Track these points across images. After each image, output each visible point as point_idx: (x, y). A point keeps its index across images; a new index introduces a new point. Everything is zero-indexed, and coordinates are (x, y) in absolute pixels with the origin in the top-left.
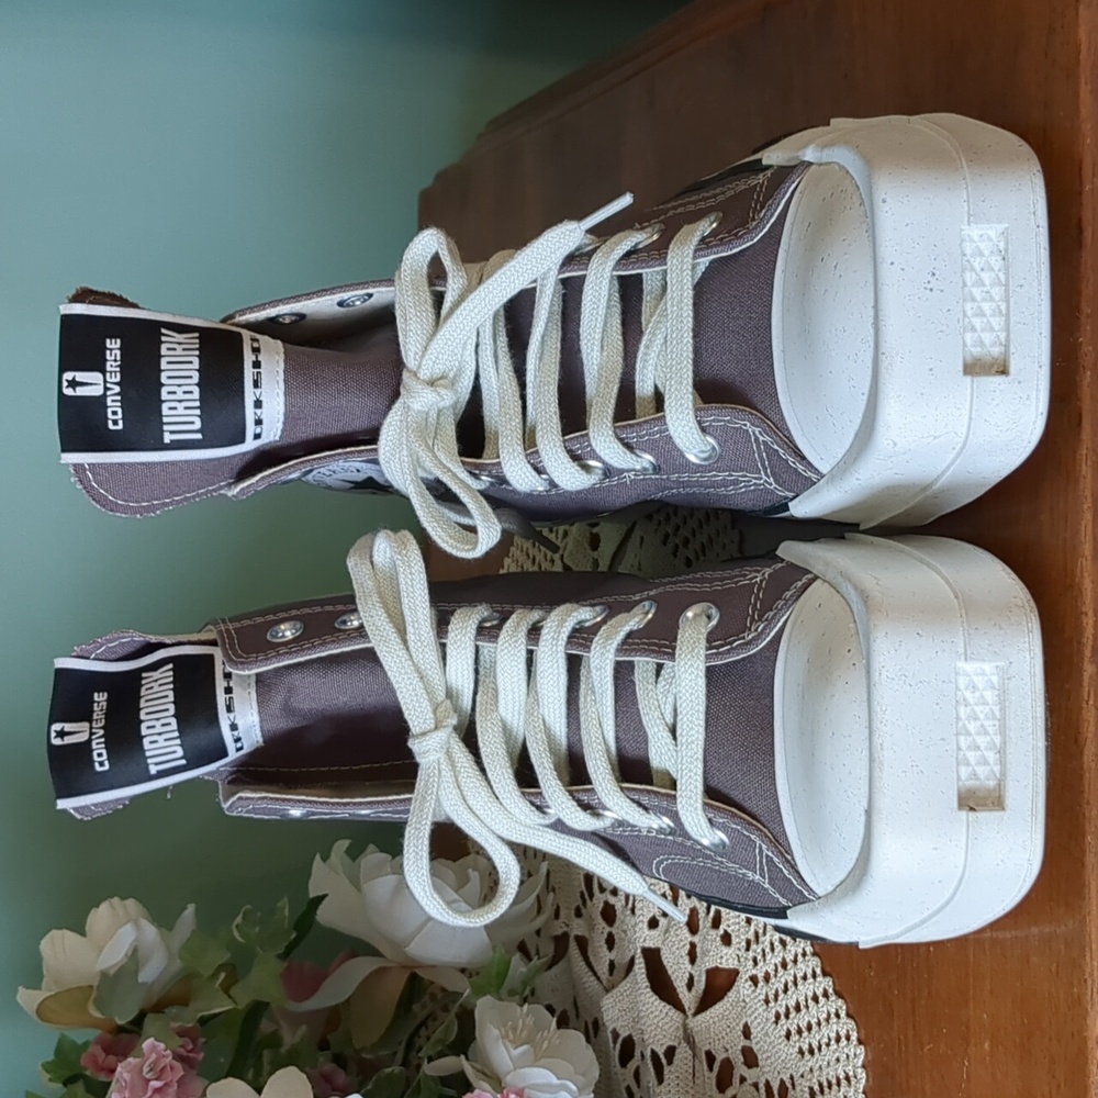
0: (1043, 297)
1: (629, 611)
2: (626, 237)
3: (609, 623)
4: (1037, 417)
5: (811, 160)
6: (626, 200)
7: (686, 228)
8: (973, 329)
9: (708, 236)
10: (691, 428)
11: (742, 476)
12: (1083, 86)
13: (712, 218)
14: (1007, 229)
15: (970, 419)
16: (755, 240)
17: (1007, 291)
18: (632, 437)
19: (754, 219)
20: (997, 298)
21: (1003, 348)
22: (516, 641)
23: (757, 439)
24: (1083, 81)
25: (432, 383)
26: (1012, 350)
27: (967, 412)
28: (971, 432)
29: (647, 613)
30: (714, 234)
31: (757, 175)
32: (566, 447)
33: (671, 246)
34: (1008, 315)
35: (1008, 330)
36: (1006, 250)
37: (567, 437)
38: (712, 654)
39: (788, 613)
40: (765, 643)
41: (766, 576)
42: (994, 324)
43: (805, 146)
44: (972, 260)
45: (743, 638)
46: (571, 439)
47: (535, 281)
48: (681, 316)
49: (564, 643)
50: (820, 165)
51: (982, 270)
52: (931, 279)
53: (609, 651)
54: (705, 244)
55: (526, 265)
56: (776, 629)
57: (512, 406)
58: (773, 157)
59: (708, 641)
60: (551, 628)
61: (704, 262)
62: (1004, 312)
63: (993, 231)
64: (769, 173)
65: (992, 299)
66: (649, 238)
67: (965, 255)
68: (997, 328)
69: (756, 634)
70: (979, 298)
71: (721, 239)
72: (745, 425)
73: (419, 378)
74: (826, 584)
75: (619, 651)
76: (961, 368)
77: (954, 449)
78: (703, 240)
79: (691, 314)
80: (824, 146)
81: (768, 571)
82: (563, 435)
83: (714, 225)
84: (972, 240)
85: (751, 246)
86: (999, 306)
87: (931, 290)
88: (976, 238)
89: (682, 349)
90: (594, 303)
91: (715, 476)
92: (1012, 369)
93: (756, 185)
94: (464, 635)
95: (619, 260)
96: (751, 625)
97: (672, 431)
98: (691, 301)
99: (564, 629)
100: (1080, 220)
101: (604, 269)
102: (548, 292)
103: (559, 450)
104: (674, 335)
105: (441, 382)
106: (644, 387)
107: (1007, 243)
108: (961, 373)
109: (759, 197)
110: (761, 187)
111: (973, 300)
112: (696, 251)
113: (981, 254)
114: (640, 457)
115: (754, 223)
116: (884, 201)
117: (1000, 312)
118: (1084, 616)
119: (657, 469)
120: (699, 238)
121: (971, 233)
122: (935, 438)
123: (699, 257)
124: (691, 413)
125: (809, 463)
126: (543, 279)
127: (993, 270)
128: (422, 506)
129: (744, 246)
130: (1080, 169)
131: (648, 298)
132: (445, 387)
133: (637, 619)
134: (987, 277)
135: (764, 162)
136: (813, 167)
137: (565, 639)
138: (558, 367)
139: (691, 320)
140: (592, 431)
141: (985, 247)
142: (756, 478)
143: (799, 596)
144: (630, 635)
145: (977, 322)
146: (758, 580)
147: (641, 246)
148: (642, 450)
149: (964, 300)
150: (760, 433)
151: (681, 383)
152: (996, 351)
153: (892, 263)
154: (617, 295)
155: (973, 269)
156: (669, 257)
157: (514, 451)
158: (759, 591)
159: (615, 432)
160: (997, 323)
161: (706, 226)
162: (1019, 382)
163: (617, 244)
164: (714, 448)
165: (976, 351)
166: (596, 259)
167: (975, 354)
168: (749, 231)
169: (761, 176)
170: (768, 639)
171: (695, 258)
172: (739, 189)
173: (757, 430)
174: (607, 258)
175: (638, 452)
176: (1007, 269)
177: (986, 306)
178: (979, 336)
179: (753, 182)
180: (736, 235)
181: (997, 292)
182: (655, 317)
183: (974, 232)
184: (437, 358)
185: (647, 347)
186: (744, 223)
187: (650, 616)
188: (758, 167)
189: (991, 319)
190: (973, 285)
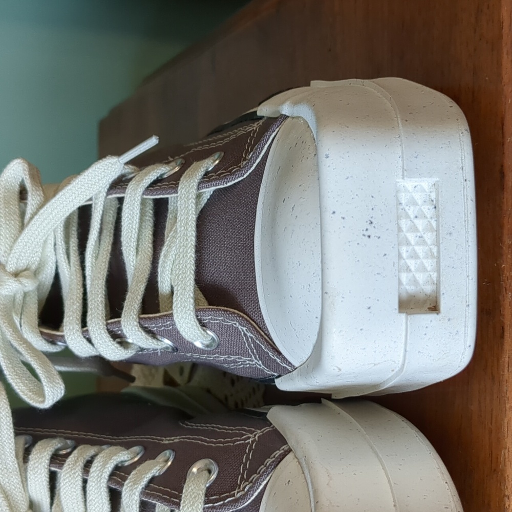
0: (470, 244)
1: (154, 459)
2: (153, 170)
3: (138, 469)
4: (465, 349)
5: (287, 114)
6: (153, 142)
7: (195, 164)
8: (408, 270)
9: (211, 172)
10: (193, 325)
11: (239, 358)
12: (505, 56)
13: (216, 157)
14: (438, 181)
15: (406, 351)
16: (245, 176)
17: (438, 236)
18: (152, 326)
19: (245, 159)
20: (429, 242)
21: (435, 287)
22: (75, 473)
23: (245, 335)
24: (505, 51)
25: (16, 275)
26: (442, 290)
27: (403, 345)
28: (407, 361)
29: (167, 461)
30: (216, 169)
31: (254, 123)
32: (108, 330)
33: (182, 179)
34: (438, 258)
35: (438, 271)
36: (437, 201)
37: (109, 321)
38: (208, 508)
39: (268, 479)
40: (250, 501)
41: (257, 437)
42: (426, 265)
43: (283, 103)
44: (407, 208)
45: (234, 495)
46: (112, 323)
47: (91, 199)
48: (187, 235)
49: (106, 481)
50: (293, 118)
51: (416, 217)
52: (369, 227)
53: (134, 494)
54: (207, 178)
55: (81, 188)
56: (259, 491)
57: (75, 293)
58: (264, 110)
59: (206, 495)
60: (97, 467)
61: (208, 192)
62: (436, 254)
63: (426, 183)
64: (261, 122)
65: (424, 243)
66: (171, 170)
67: (400, 204)
68: (429, 269)
69: (243, 493)
70: (413, 242)
71: (219, 175)
72: (235, 324)
73: (6, 271)
74: (296, 460)
75: (143, 493)
76: (396, 306)
77: (393, 371)
78: (207, 173)
79: (194, 234)
80: (296, 103)
81: (259, 433)
82: (106, 320)
83: (217, 162)
84: (406, 191)
85: (242, 180)
86: (431, 249)
87: (369, 237)
88: (410, 188)
89: (186, 262)
90: (130, 219)
91: (218, 357)
92: (443, 306)
93: (251, 131)
94: (41, 463)
95: (148, 187)
96: (241, 482)
97: (178, 326)
98: (194, 224)
99: (106, 470)
100: (502, 166)
101: (135, 194)
102: (99, 209)
103: (103, 332)
104: (181, 250)
105: (25, 273)
106: (164, 286)
107: (437, 195)
108: (397, 311)
109: (251, 141)
110: (254, 134)
111: (408, 243)
112: (199, 184)
113: (415, 203)
114: (161, 341)
115: (245, 163)
116: (327, 157)
117: (432, 254)
118: (506, 499)
119: (175, 349)
120: (203, 173)
121: (406, 184)
122: (375, 365)
123: (203, 188)
124: (192, 314)
125: (284, 358)
126: (96, 199)
127: (425, 217)
128: (7, 367)
129: (236, 181)
130: (503, 125)
131: (171, 216)
132: (27, 277)
133: (158, 468)
134: (420, 224)
135: (258, 114)
136: (289, 119)
137: (107, 478)
138: (107, 266)
139: (194, 239)
140: (123, 319)
141: (419, 197)
142: (249, 360)
143: (277, 465)
144: (152, 480)
145: (411, 264)
146: (250, 440)
147: (165, 176)
148: (162, 336)
149: (399, 244)
150: (246, 330)
151: (185, 289)
152: (429, 289)
153: (334, 213)
154: (151, 212)
155: (407, 216)
156: (179, 188)
157: (73, 328)
158: (250, 451)
159: (139, 323)
160: (429, 264)
161: (210, 164)
162: (449, 320)
163: (146, 175)
164: (213, 339)
165: (411, 289)
166: (131, 186)
167: (410, 291)
168: (240, 169)
169: (255, 125)
170: (252, 498)
171: (198, 189)
172: (239, 134)
173: (244, 329)
174: (138, 186)
175: (159, 337)
176: (437, 217)
177: (420, 250)
178: (414, 276)
179: (249, 129)
180: (230, 171)
181: (429, 237)
182: (172, 233)
183: (409, 184)
184: (20, 255)
185: (165, 256)
186: (237, 162)
187: (169, 463)
188: (254, 117)
189: (425, 261)
190: (408, 231)
